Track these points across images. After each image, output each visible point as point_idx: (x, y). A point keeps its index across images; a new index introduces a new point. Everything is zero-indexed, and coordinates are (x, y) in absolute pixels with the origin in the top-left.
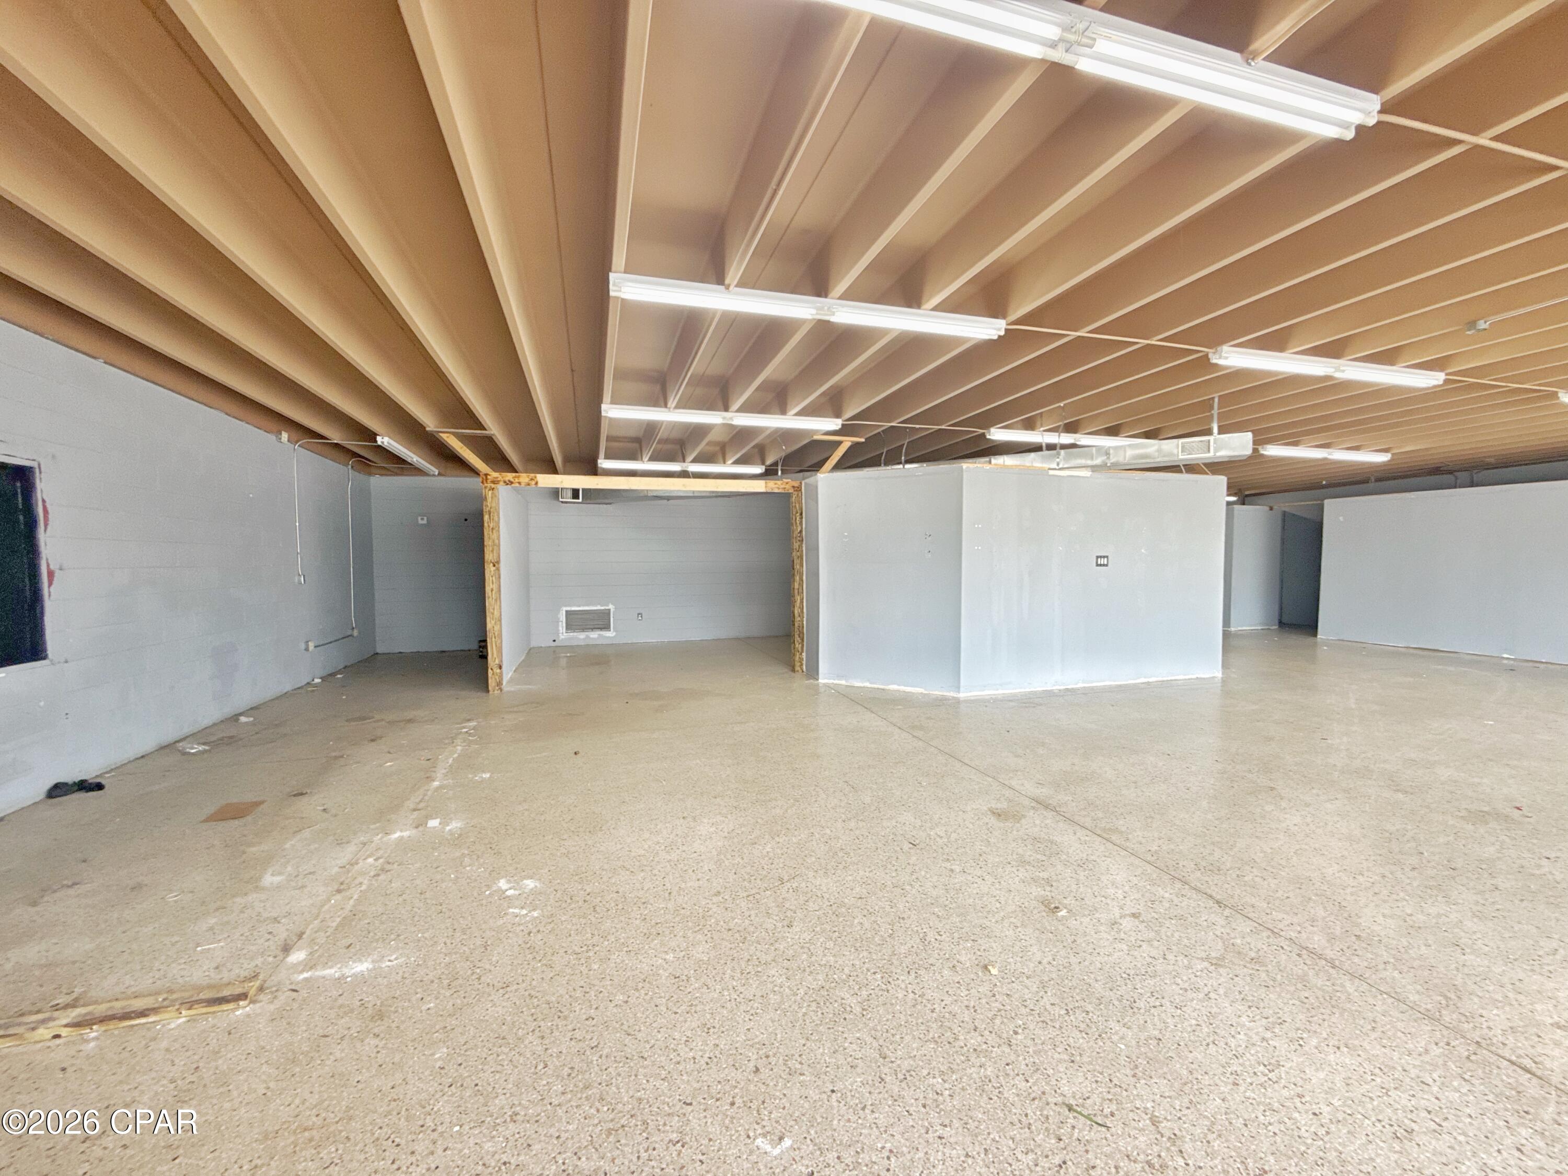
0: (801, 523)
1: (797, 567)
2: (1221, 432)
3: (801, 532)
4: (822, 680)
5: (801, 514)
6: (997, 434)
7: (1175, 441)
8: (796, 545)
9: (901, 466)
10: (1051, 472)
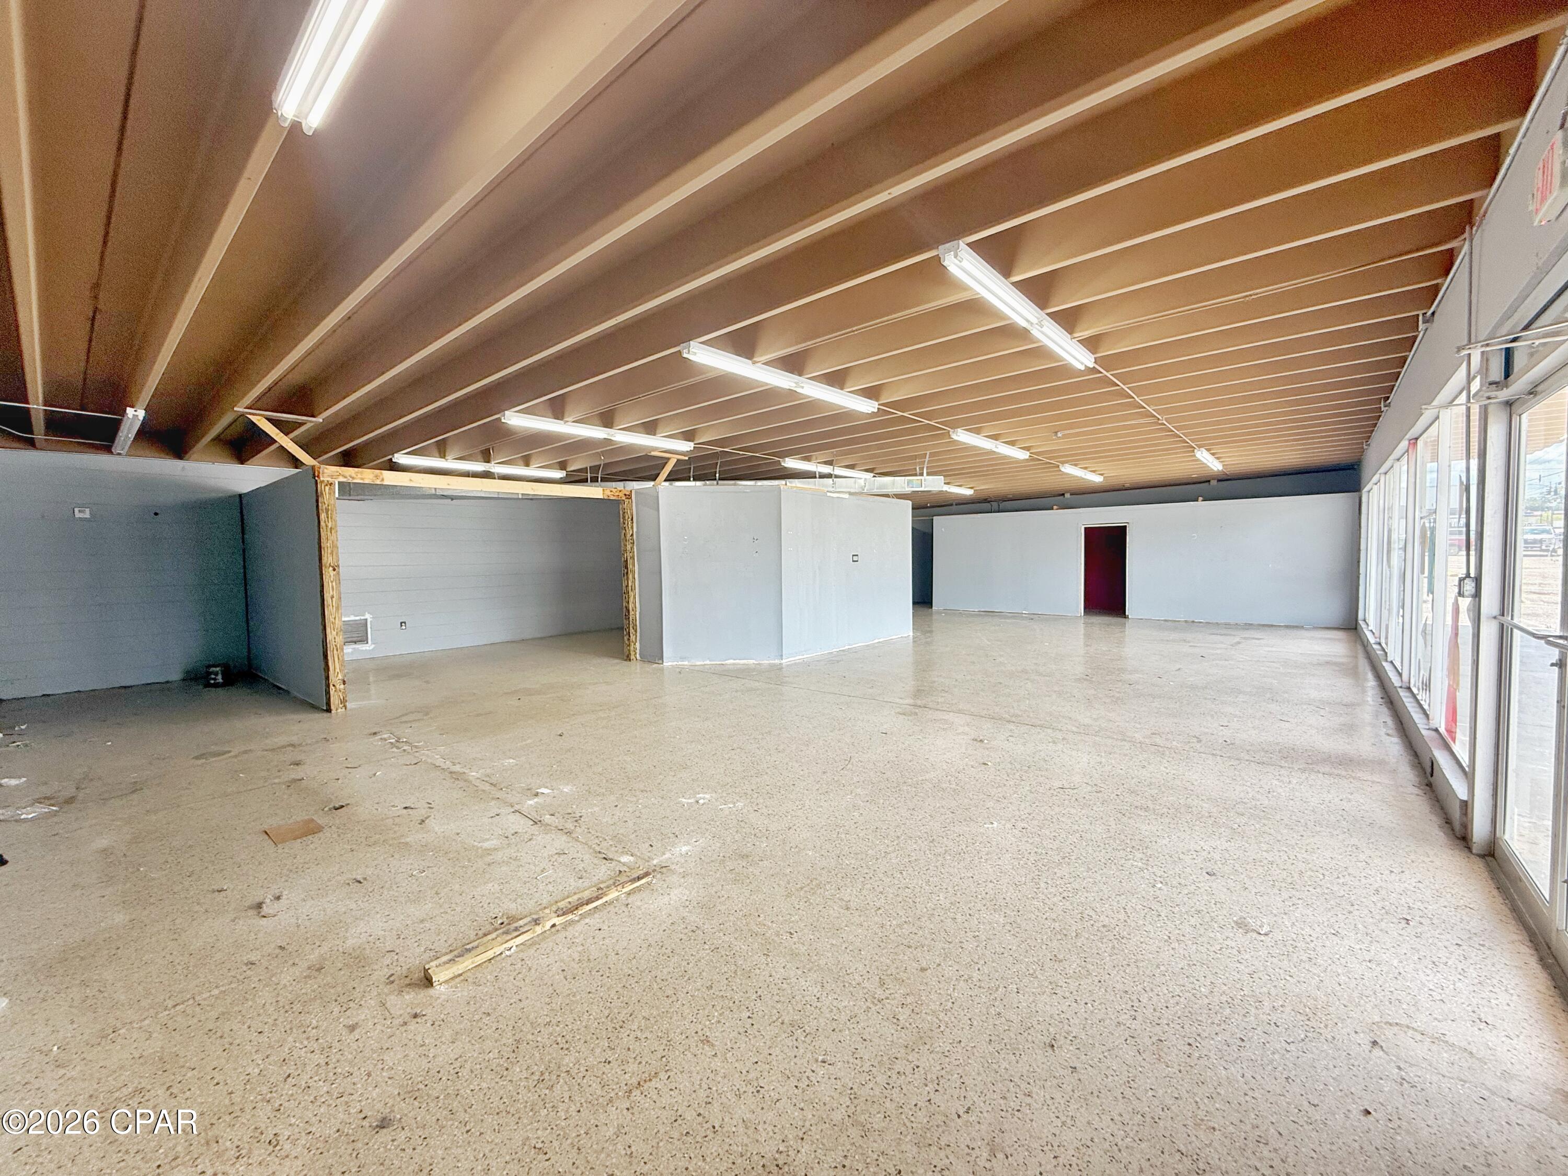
0: (632, 527)
1: (630, 567)
2: (928, 474)
3: (632, 535)
4: (666, 664)
5: (632, 520)
6: (791, 463)
7: (903, 478)
8: (629, 547)
9: (715, 482)
10: (829, 494)
